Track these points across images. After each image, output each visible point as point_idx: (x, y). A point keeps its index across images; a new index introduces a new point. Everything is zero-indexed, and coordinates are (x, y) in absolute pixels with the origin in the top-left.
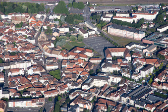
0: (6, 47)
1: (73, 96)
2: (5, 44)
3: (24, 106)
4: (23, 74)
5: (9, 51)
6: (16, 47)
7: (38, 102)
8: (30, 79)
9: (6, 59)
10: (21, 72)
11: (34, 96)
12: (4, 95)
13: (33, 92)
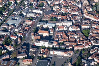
0: (62, 9)
1: (92, 51)
2: (62, 6)
3: (59, 54)
4: (66, 30)
5: (63, 11)
6: (67, 9)
7: (69, 53)
8: (69, 34)
9: (59, 18)
10: (65, 29)
11: (67, 48)
12: (49, 45)
13: (68, 45)
